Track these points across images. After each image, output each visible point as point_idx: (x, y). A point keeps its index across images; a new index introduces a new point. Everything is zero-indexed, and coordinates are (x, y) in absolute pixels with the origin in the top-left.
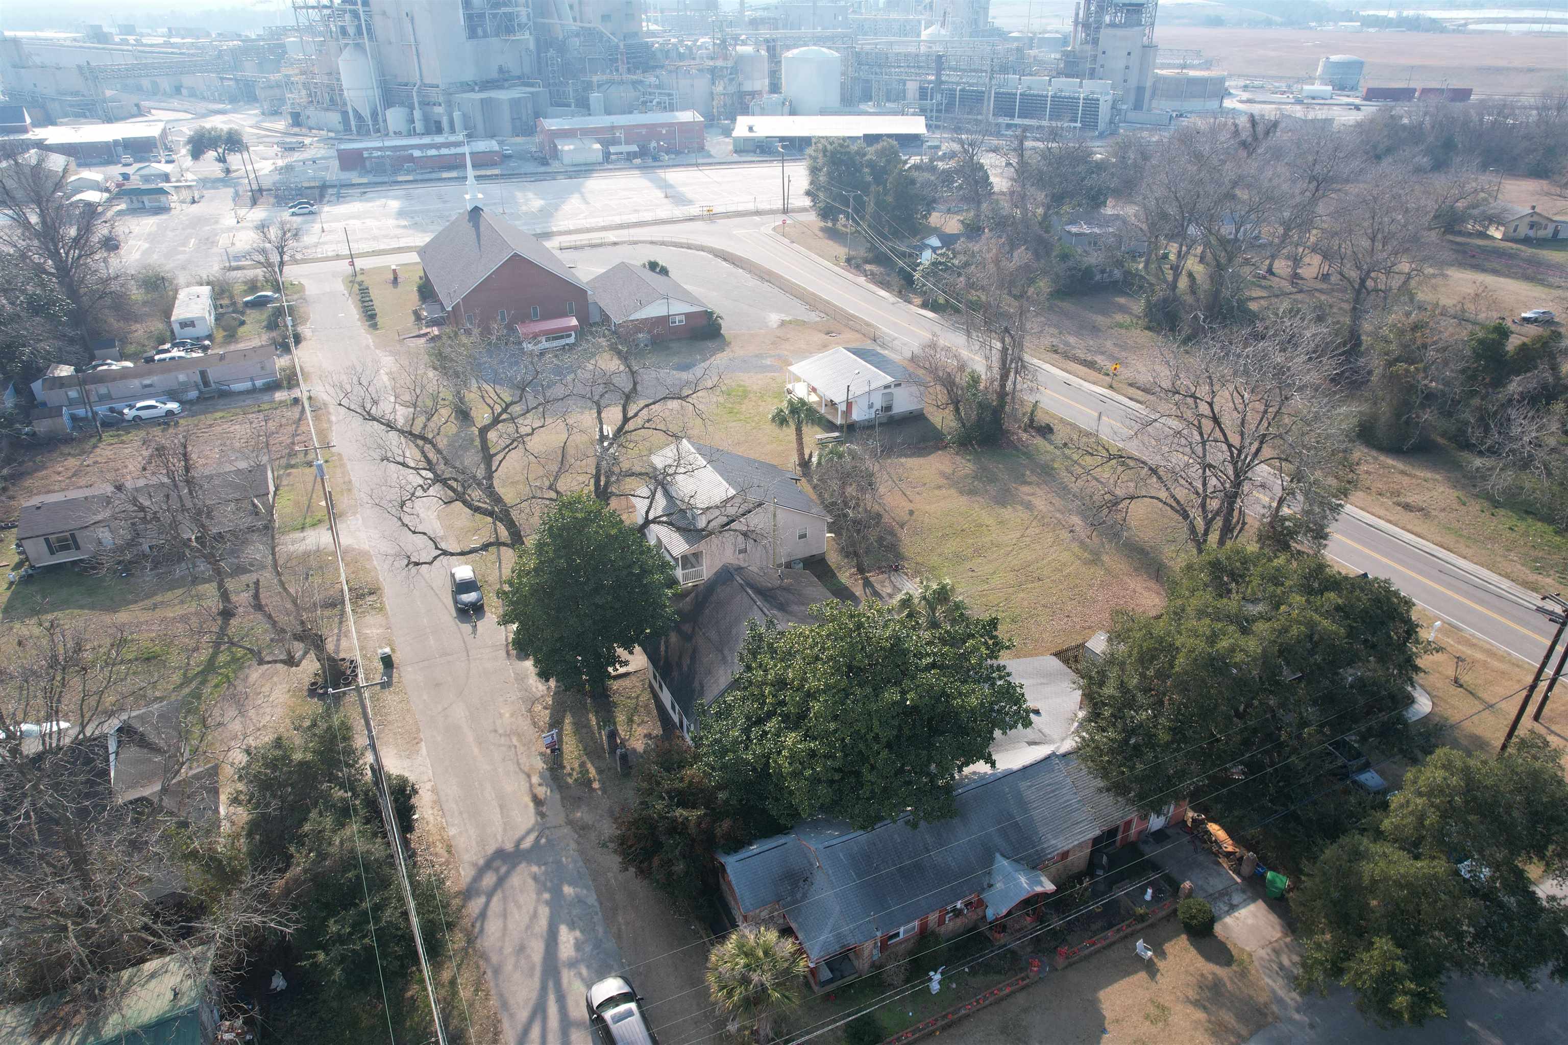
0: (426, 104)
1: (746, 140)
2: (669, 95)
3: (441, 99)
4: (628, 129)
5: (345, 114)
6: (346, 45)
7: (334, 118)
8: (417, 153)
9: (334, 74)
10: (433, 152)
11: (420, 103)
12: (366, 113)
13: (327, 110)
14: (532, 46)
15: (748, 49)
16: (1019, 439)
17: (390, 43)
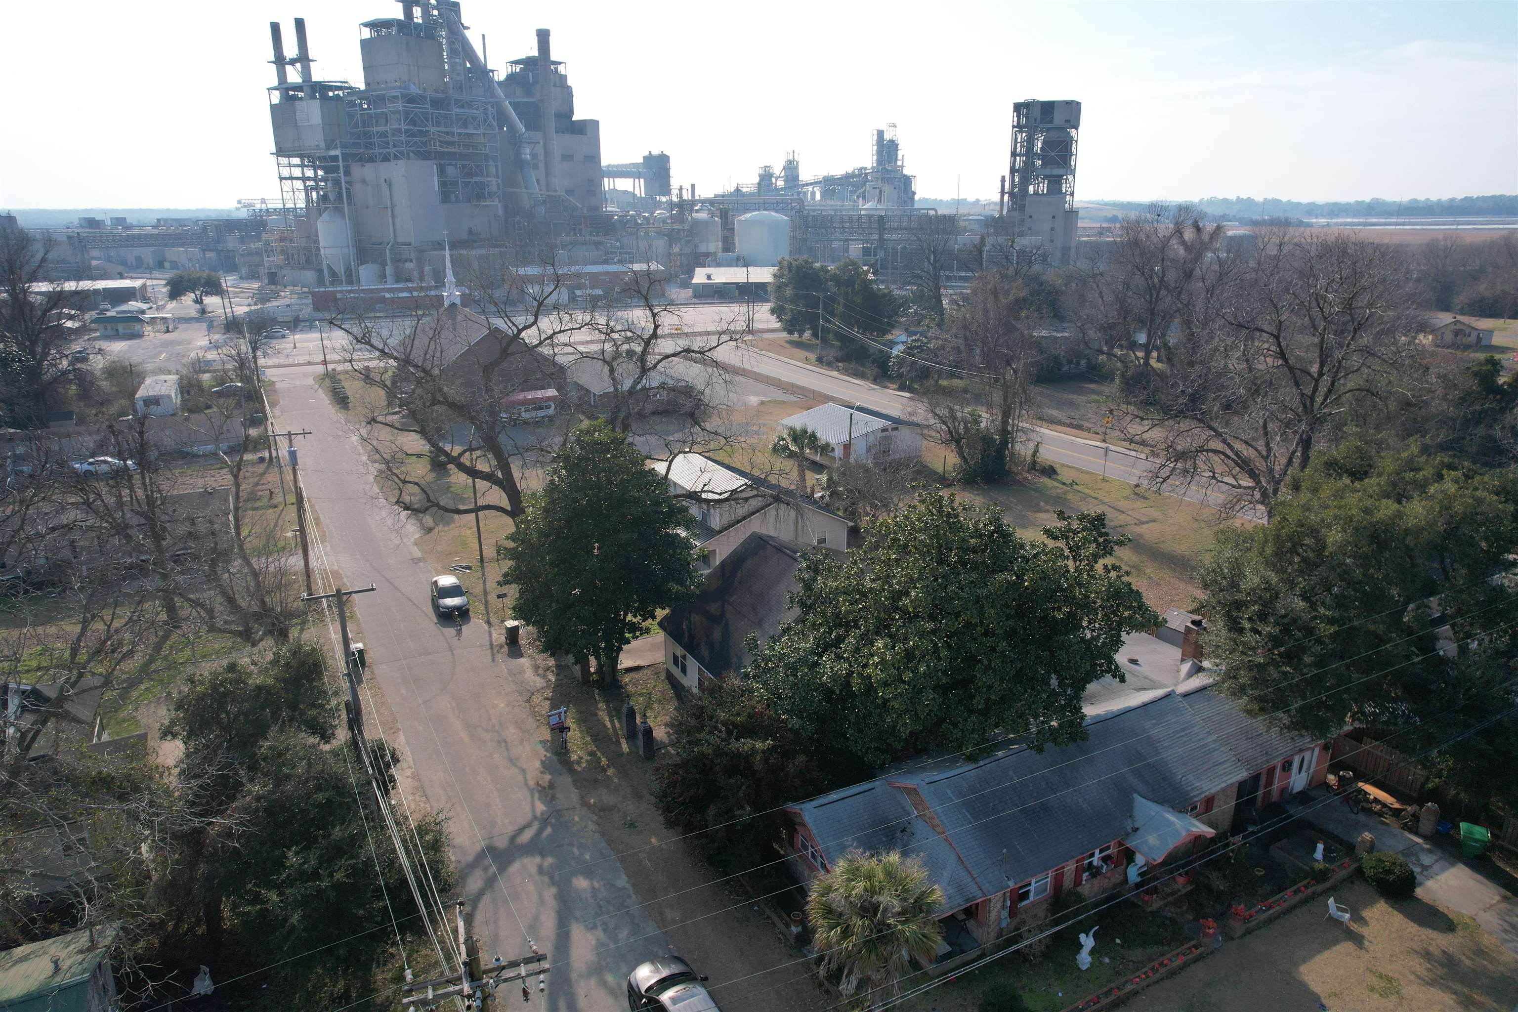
0: (398, 260)
1: (705, 286)
2: (629, 253)
3: (413, 255)
4: (593, 276)
5: (320, 271)
6: (326, 209)
7: (310, 276)
8: (387, 295)
9: (313, 237)
10: (405, 294)
11: (392, 259)
12: (340, 269)
13: (303, 268)
14: (500, 212)
15: (703, 215)
16: (1026, 479)
17: (367, 207)
